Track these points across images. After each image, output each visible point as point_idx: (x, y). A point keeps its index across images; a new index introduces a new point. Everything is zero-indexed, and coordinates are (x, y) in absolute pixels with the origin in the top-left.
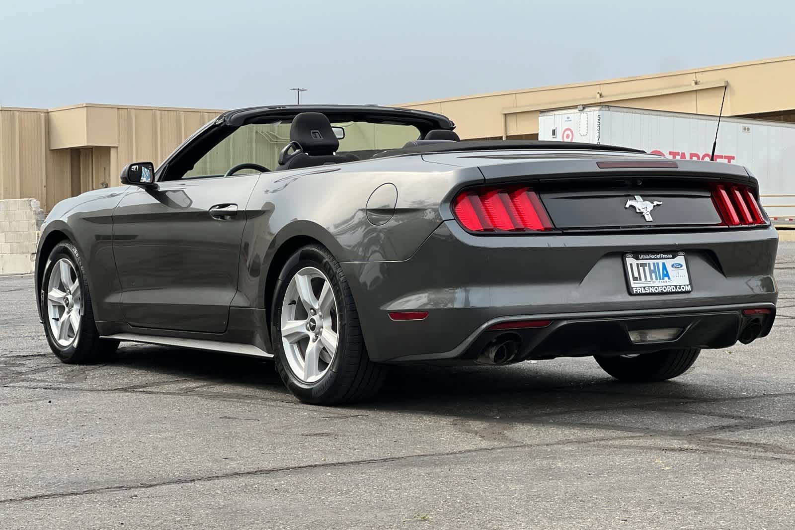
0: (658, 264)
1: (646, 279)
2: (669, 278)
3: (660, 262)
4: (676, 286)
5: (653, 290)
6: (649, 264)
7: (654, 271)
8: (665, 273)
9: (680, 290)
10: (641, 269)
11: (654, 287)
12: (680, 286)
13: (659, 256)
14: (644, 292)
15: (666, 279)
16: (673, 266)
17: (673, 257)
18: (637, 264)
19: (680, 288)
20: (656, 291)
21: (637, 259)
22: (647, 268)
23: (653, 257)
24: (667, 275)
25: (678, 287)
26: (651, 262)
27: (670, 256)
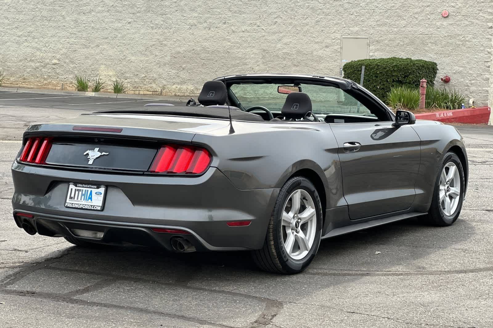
0: (88, 191)
1: (78, 199)
2: (91, 201)
3: (90, 190)
4: (91, 206)
5: (77, 206)
6: (83, 190)
7: (84, 195)
8: (90, 197)
9: (93, 209)
10: (77, 192)
11: (78, 204)
12: (94, 206)
13: (88, 186)
14: (71, 206)
15: (90, 200)
16: (96, 193)
17: (98, 188)
18: (76, 189)
19: (93, 207)
20: (79, 207)
21: (76, 186)
22: (80, 193)
23: (85, 186)
24: (91, 199)
25: (93, 206)
26: (84, 189)
27: (96, 187)
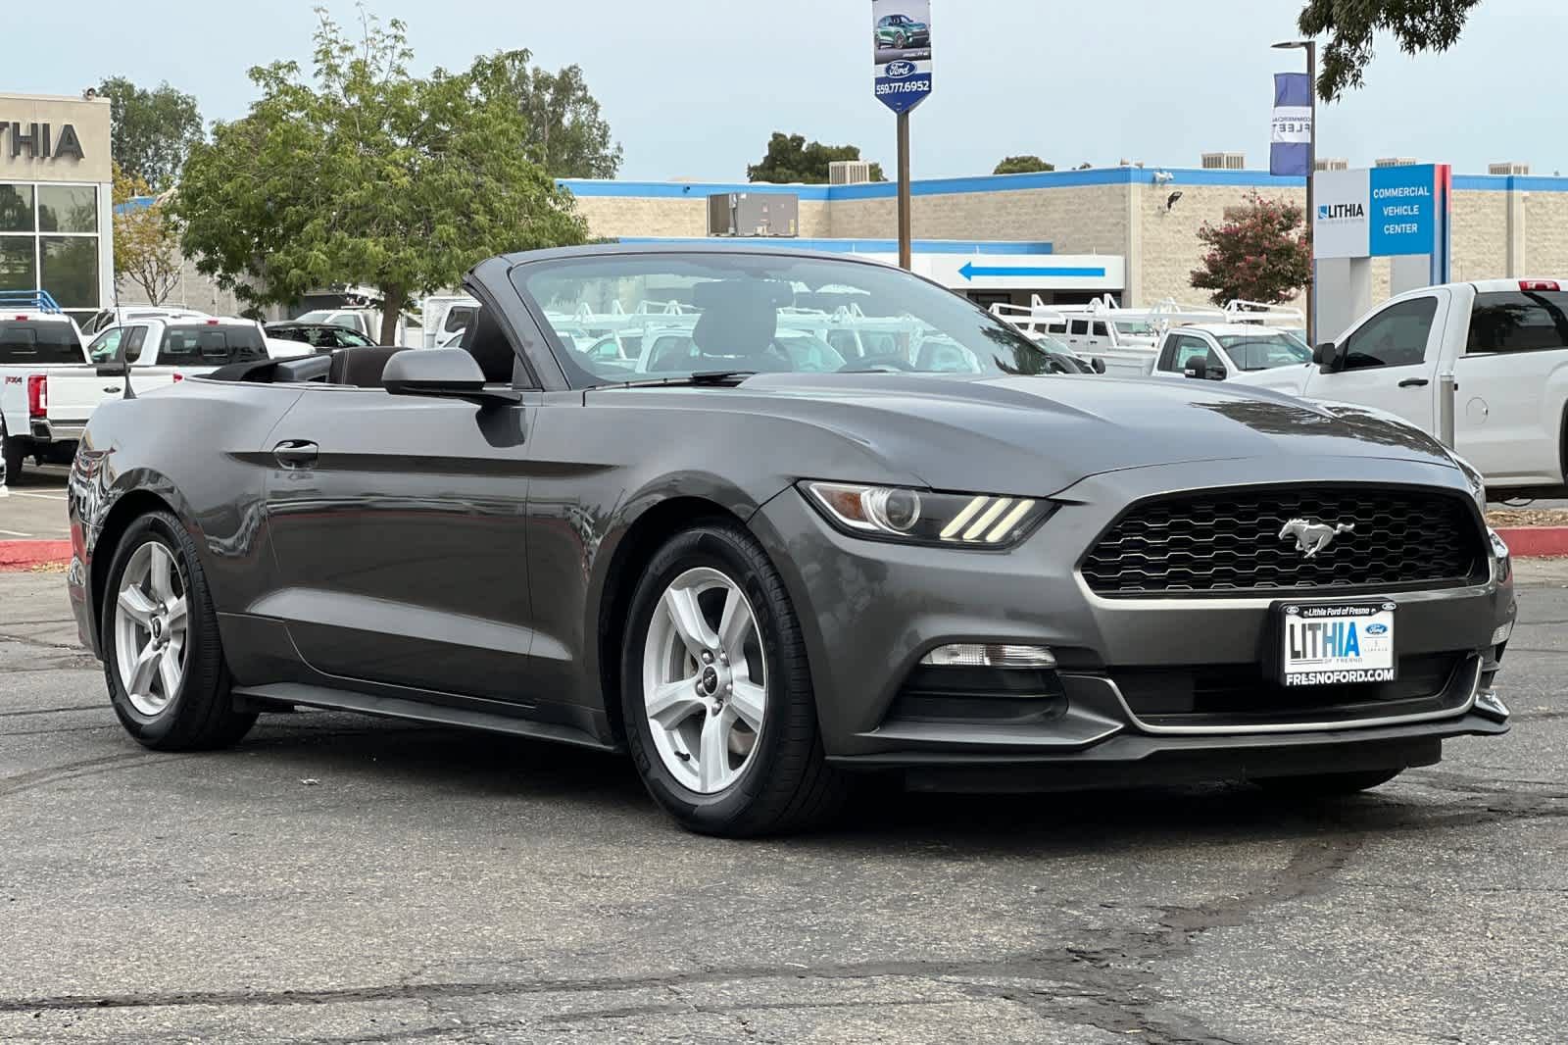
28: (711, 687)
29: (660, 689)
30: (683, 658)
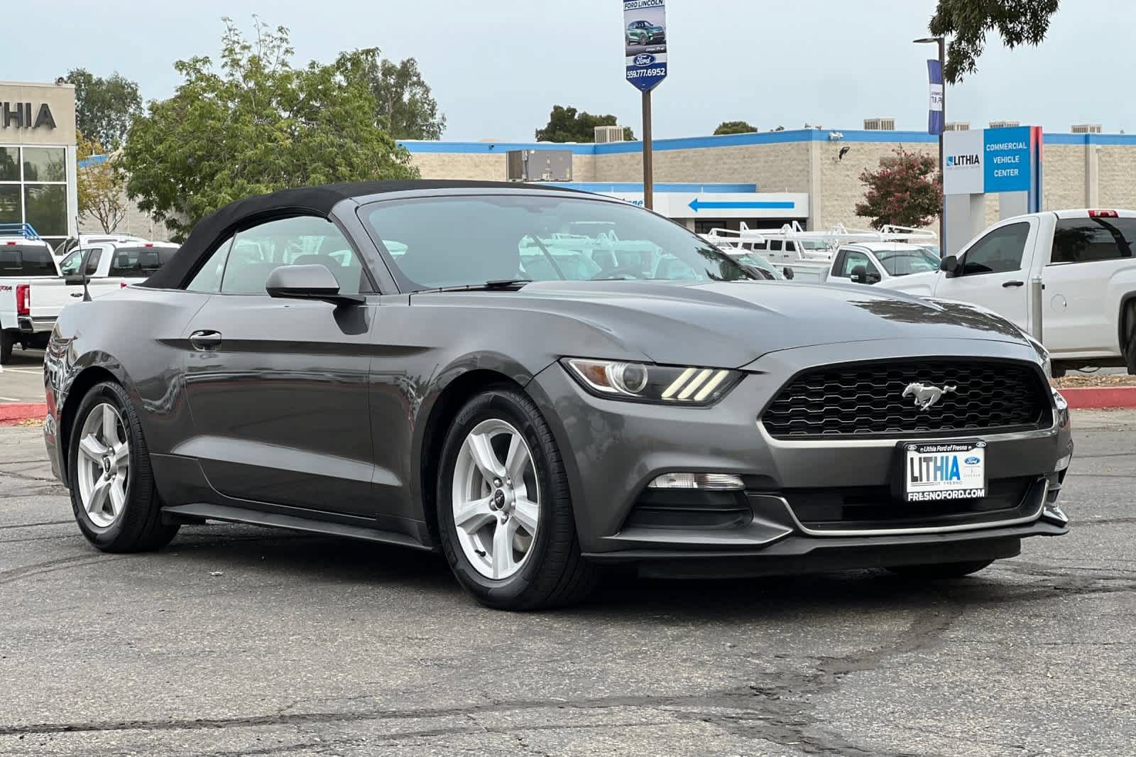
28: (500, 504)
29: (464, 505)
30: (481, 483)
